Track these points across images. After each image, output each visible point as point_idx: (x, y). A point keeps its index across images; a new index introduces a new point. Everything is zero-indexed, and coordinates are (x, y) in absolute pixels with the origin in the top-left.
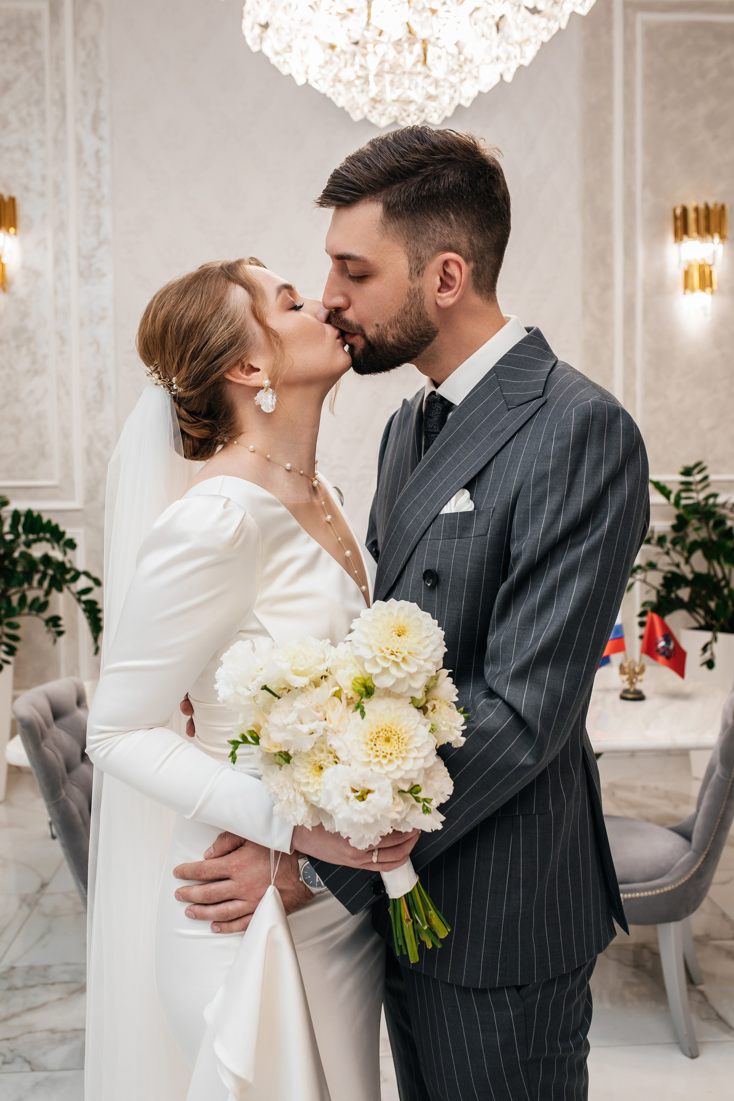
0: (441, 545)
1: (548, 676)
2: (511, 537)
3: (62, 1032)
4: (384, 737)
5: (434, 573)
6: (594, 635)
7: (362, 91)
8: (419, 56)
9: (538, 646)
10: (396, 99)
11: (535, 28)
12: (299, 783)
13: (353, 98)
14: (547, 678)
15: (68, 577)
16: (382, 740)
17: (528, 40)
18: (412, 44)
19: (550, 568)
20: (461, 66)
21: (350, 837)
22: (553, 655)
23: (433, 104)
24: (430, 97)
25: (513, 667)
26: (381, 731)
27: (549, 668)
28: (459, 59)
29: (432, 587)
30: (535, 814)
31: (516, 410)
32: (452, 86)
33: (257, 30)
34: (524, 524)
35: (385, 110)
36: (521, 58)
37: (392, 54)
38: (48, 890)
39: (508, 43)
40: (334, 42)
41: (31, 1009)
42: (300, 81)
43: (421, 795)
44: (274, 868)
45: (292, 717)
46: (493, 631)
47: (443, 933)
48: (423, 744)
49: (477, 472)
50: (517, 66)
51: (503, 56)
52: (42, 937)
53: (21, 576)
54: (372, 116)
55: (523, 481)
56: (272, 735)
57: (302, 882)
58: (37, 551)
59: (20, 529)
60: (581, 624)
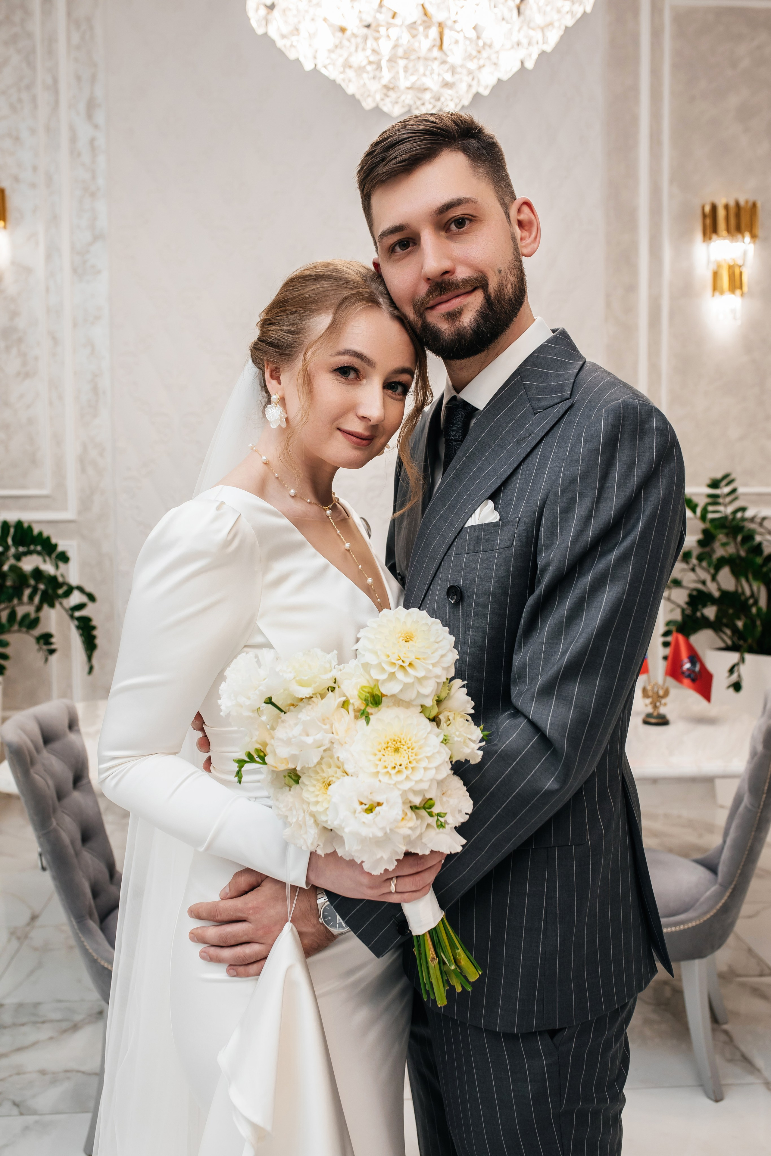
0: (466, 559)
1: (576, 693)
2: (538, 547)
3: (54, 1073)
4: (393, 748)
5: (458, 589)
6: (625, 648)
7: (374, 78)
8: (435, 40)
9: (565, 660)
10: (409, 87)
11: (559, 11)
12: (309, 804)
13: (365, 84)
14: (575, 694)
15: (60, 592)
16: (391, 751)
17: (551, 24)
18: (427, 27)
19: (578, 578)
20: (479, 52)
21: (364, 861)
22: (582, 670)
23: (450, 92)
24: (447, 85)
25: (539, 683)
26: (389, 741)
27: (577, 684)
28: (477, 45)
29: (457, 604)
30: (571, 845)
31: (542, 414)
32: (470, 73)
33: (263, 11)
34: (552, 533)
35: (399, 98)
36: (544, 43)
37: (406, 38)
38: (38, 922)
39: (529, 27)
40: (344, 24)
41: (20, 1049)
42: (308, 66)
43: (435, 810)
44: (291, 907)
45: (297, 731)
46: (520, 648)
47: (474, 975)
48: (434, 754)
49: (502, 481)
50: (539, 52)
51: (525, 42)
52: (32, 973)
53: (10, 591)
54: (384, 105)
55: (550, 488)
56: (278, 751)
57: (322, 924)
58: (28, 564)
59: (10, 541)
60: (611, 636)
